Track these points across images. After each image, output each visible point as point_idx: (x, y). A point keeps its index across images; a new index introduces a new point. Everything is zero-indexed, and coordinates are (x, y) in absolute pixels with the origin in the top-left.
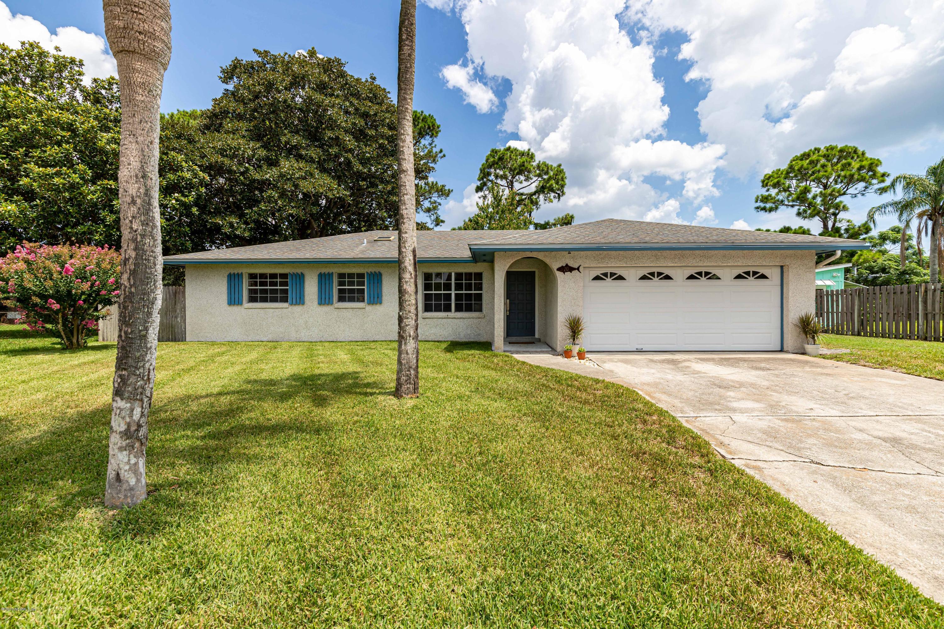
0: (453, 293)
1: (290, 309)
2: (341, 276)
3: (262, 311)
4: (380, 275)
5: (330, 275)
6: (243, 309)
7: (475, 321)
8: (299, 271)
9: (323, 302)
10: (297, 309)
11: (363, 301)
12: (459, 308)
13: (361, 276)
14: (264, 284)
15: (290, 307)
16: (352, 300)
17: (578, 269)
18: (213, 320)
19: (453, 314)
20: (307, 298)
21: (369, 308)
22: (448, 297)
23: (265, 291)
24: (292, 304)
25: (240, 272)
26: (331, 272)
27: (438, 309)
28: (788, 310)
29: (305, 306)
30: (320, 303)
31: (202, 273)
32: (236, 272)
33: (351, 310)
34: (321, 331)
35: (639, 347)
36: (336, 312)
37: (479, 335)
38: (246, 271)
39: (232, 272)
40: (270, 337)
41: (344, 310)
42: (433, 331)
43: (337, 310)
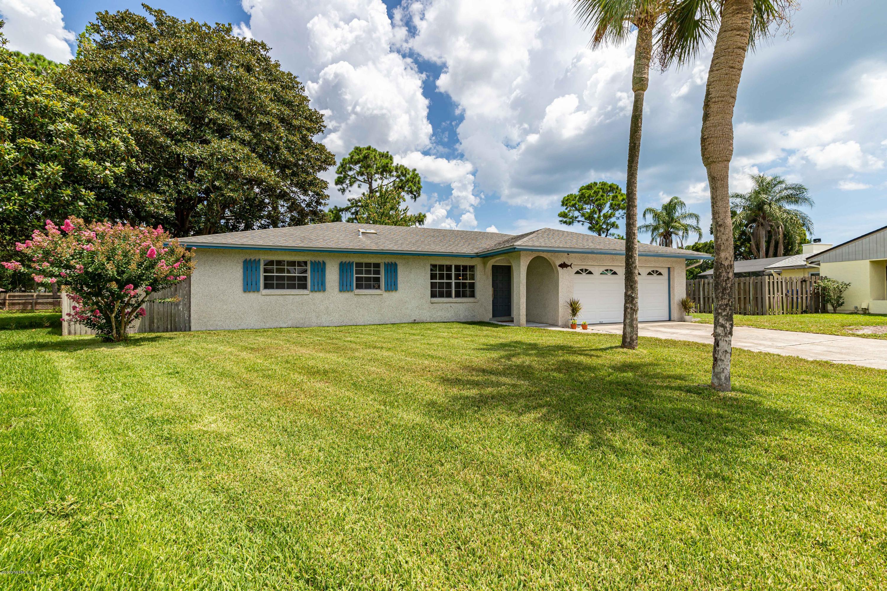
0: (453, 281)
1: (310, 296)
2: (359, 265)
3: (281, 298)
4: (396, 265)
5: (350, 264)
6: (260, 296)
7: (471, 305)
8: (321, 259)
9: (345, 288)
10: (318, 296)
11: (379, 287)
12: (458, 295)
13: (377, 265)
14: (282, 271)
15: (311, 294)
16: (368, 287)
17: (571, 266)
18: (225, 307)
19: (453, 299)
20: (328, 285)
21: (386, 295)
22: (449, 285)
23: (283, 278)
24: (312, 291)
25: (257, 258)
26: (351, 261)
27: (441, 295)
28: (674, 295)
29: (326, 293)
30: (341, 290)
31: (212, 258)
32: (253, 259)
33: (369, 297)
34: (341, 316)
35: (601, 320)
36: (356, 299)
37: (474, 316)
38: (264, 258)
39: (248, 258)
40: (290, 323)
41: (363, 296)
42: (439, 313)
43: (357, 296)
